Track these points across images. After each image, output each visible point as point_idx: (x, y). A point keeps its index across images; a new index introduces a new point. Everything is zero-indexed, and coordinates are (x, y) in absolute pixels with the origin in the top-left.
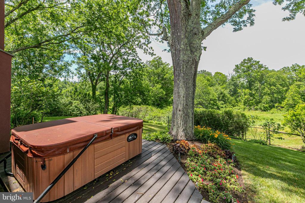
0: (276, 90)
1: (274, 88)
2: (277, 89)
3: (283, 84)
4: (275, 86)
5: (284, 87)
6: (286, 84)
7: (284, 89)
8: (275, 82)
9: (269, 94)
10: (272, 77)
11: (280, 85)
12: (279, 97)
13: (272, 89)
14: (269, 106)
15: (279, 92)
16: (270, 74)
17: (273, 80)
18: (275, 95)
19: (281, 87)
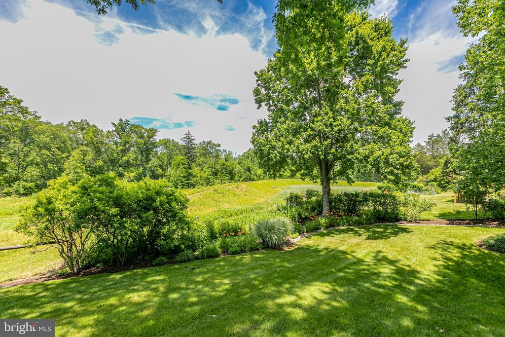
0: (51, 156)
1: (47, 152)
2: (53, 156)
3: (61, 147)
4: (49, 149)
5: (63, 152)
6: (68, 148)
7: (64, 155)
8: (49, 143)
9: (37, 164)
10: (43, 133)
11: (57, 148)
12: (56, 169)
13: (44, 154)
14: (36, 186)
15: (56, 161)
16: (40, 127)
17: (44, 139)
18: (50, 166)
19: (59, 153)
